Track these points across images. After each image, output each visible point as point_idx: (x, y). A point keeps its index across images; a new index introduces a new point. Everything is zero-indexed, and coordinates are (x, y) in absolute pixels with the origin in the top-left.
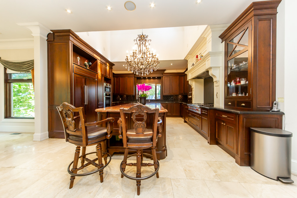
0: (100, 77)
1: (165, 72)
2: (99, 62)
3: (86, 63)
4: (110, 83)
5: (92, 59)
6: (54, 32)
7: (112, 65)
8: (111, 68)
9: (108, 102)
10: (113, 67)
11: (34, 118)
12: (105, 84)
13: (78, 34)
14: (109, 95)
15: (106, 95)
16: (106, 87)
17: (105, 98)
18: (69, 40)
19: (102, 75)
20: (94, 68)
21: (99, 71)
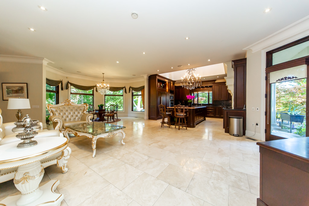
0: (167, 90)
1: (216, 82)
2: (167, 83)
3: (162, 85)
4: (173, 93)
5: (164, 82)
6: (151, 76)
7: (174, 82)
8: (174, 84)
9: (172, 105)
10: (175, 83)
11: (144, 112)
12: (170, 95)
13: (160, 75)
14: (173, 101)
15: (171, 101)
16: (171, 96)
17: (170, 103)
18: (156, 78)
19: (169, 90)
20: (165, 87)
21: (167, 88)
